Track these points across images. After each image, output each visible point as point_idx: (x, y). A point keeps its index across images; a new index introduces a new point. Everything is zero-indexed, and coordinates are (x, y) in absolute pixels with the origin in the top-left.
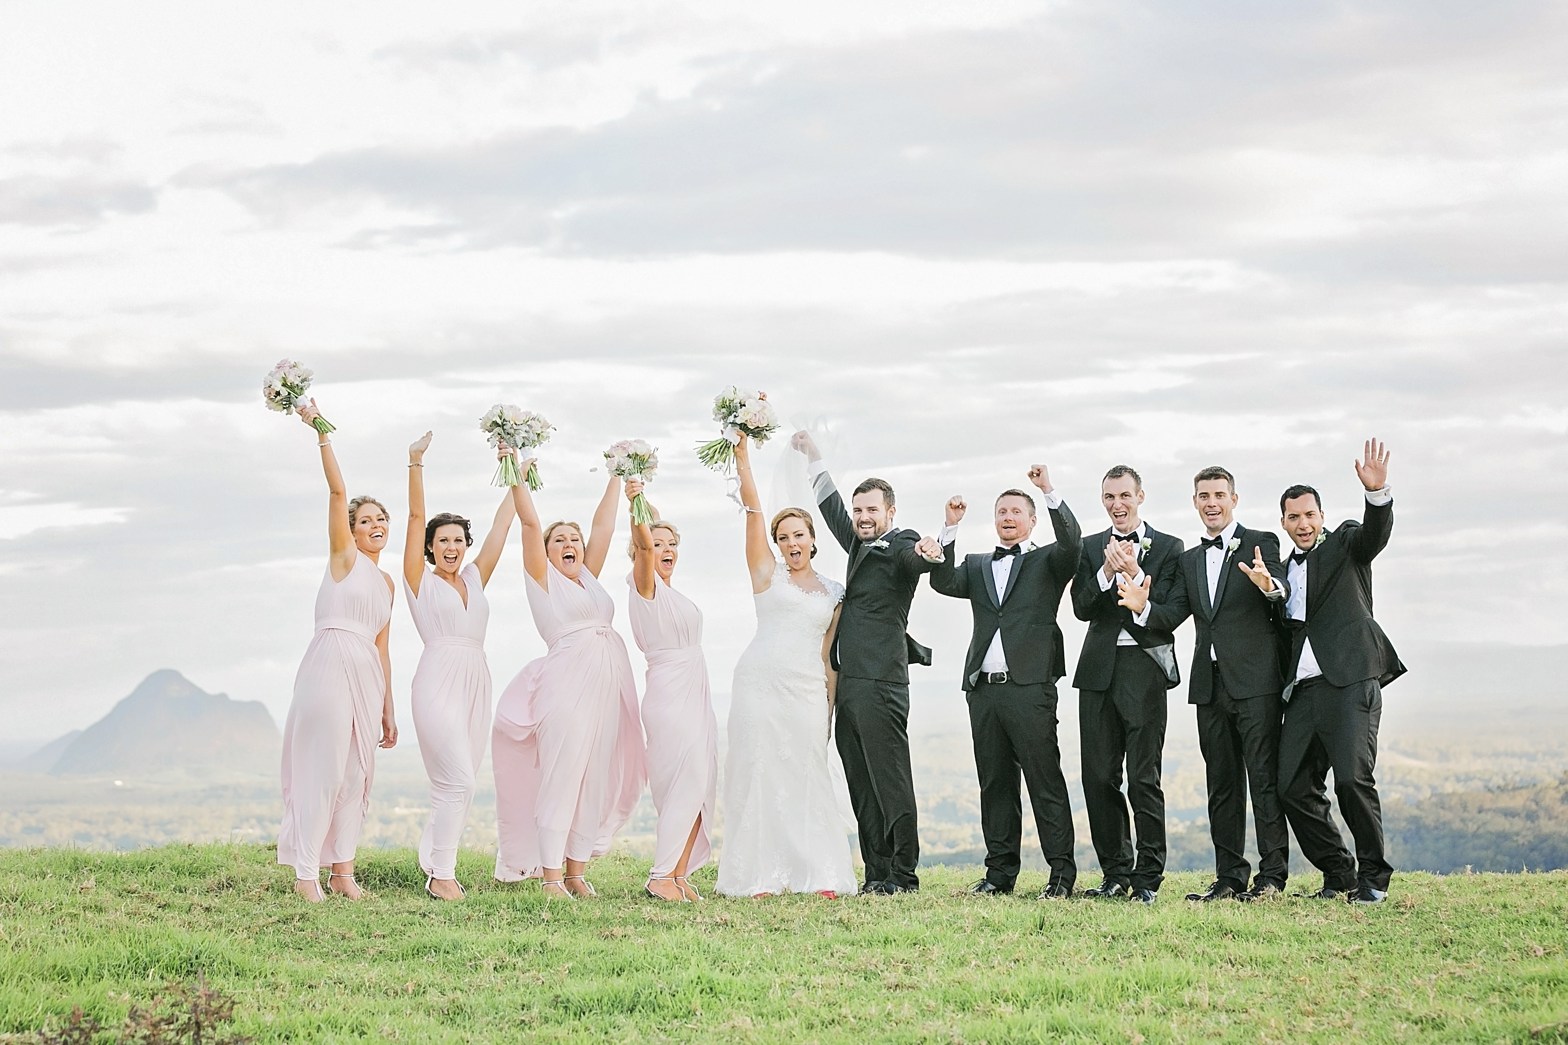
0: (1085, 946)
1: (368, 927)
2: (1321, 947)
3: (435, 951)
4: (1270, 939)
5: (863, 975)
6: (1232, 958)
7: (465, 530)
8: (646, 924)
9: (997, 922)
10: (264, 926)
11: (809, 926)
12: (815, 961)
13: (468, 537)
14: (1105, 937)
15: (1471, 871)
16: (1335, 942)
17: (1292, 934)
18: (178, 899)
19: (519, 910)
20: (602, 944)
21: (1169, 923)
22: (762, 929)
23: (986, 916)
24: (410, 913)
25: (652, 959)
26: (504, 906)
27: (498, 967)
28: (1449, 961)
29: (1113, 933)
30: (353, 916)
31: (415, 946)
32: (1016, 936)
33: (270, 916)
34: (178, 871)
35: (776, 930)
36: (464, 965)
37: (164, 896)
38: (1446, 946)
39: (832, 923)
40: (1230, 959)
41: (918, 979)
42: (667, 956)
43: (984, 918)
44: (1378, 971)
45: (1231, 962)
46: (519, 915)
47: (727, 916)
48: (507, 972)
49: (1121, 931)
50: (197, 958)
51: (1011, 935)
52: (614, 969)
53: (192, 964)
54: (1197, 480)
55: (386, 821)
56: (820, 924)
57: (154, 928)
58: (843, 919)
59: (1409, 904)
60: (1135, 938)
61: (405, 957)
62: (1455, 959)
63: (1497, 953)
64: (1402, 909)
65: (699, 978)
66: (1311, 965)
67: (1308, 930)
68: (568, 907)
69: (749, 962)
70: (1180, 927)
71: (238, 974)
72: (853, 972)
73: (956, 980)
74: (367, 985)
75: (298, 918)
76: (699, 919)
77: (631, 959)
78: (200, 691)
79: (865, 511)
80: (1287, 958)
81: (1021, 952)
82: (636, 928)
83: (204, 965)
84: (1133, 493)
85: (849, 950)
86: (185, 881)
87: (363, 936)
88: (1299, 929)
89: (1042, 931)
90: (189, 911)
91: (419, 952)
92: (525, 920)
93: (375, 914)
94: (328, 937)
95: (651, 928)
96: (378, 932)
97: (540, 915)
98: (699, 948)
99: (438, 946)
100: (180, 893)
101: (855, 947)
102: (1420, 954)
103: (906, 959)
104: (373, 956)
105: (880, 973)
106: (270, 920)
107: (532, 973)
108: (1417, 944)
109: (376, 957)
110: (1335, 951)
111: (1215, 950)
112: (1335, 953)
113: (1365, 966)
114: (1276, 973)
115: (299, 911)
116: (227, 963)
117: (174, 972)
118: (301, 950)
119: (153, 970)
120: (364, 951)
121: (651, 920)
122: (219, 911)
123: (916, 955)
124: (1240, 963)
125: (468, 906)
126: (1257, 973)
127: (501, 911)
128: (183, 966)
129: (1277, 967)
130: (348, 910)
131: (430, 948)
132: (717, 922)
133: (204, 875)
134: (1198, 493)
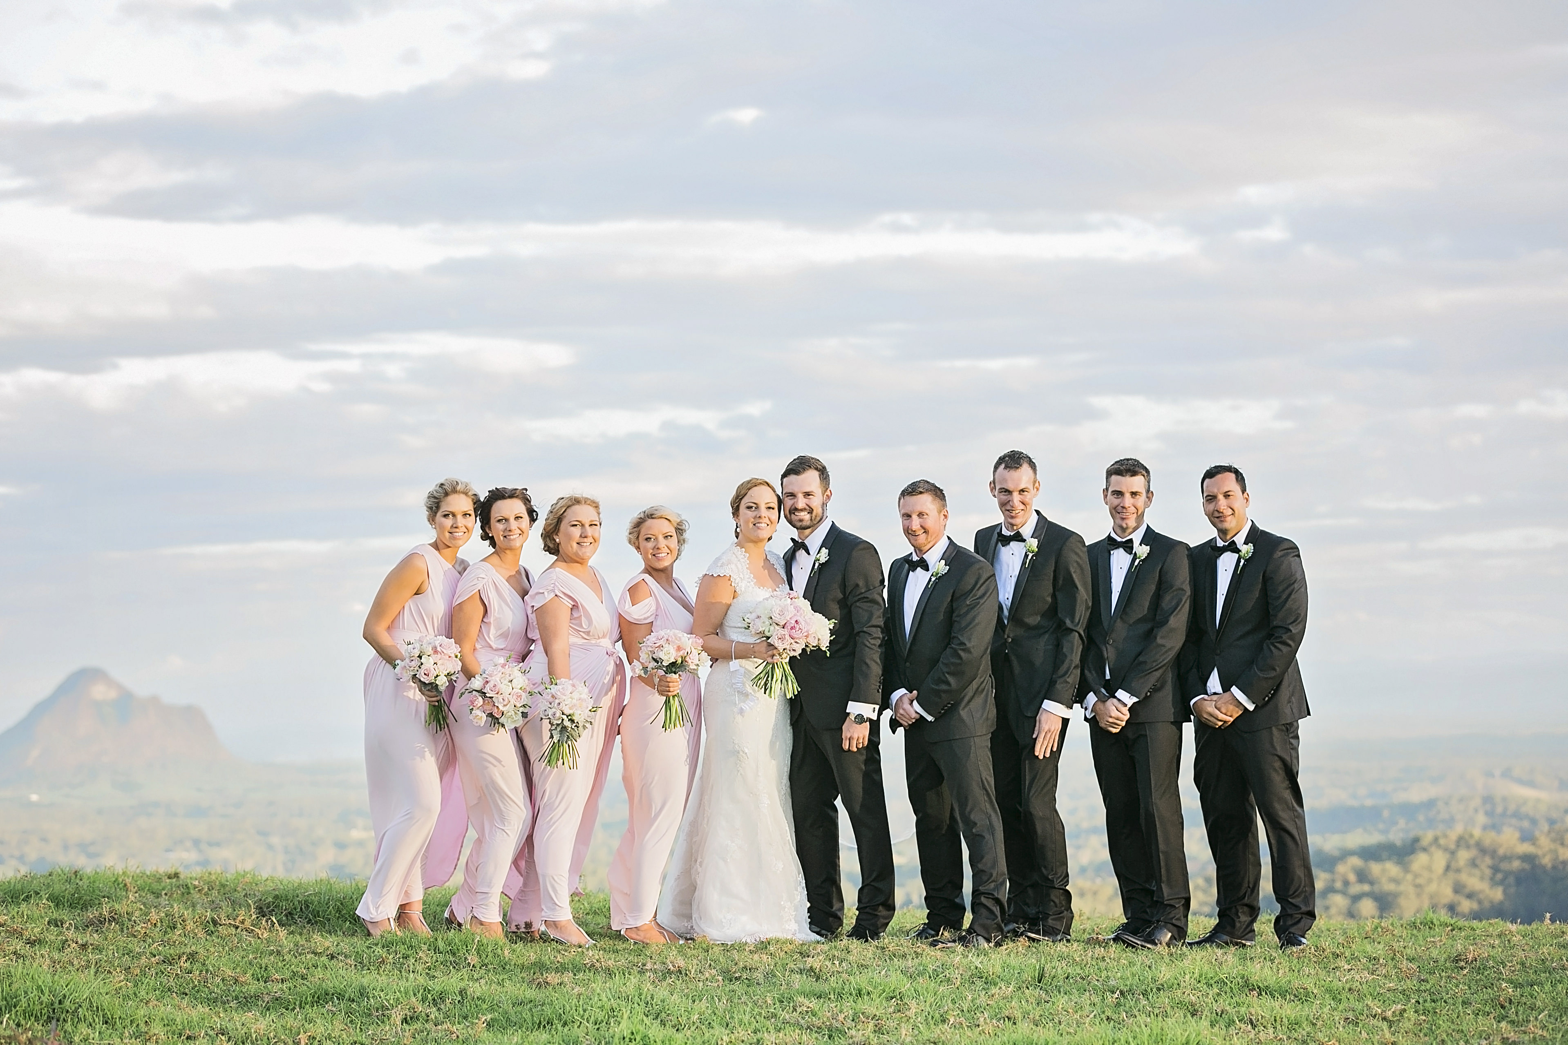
0: (1089, 1002)
1: (266, 969)
2: (1359, 1006)
3: (338, 999)
4: (1302, 997)
5: (827, 1032)
6: (1253, 1018)
8: (587, 971)
9: (991, 974)
10: (146, 967)
11: (774, 976)
12: (774, 1016)
14: (1113, 992)
15: (1550, 919)
16: (1376, 1001)
17: (1329, 991)
18: (52, 935)
19: (442, 953)
20: (530, 993)
21: (1187, 977)
22: (720, 978)
23: (979, 966)
24: (315, 954)
25: (585, 1011)
26: (425, 947)
27: (408, 1018)
28: (1503, 1024)
29: (1122, 988)
30: (250, 956)
31: (315, 992)
32: (1010, 989)
33: (155, 956)
34: (57, 901)
35: (736, 978)
36: (370, 1015)
37: (34, 930)
38: (1503, 1007)
39: (801, 972)
40: (1251, 1019)
41: (889, 1039)
42: (602, 1008)
43: (977, 968)
44: (1421, 1035)
45: (1252, 1023)
46: (441, 958)
47: (681, 962)
48: (418, 1025)
49: (1131, 985)
50: (60, 1002)
51: (1004, 988)
52: (540, 1022)
53: (54, 1009)
54: (1110, 473)
56: (787, 973)
57: (18, 969)
58: (814, 967)
59: (1470, 957)
60: (1145, 994)
61: (303, 1005)
62: (1512, 1022)
63: (1561, 1016)
64: (1462, 964)
65: (633, 1033)
66: (1344, 1027)
67: (1348, 986)
68: (499, 950)
69: (696, 1016)
70: (1199, 982)
71: (106, 1023)
72: (816, 1029)
73: (932, 1040)
74: (254, 1036)
75: (185, 958)
76: (649, 966)
77: (561, 1011)
78: (132, 695)
79: (800, 496)
80: (1317, 1019)
81: (1015, 1008)
82: (575, 975)
83: (67, 1011)
85: (814, 1004)
86: (64, 914)
87: (258, 980)
88: (1337, 984)
89: (1041, 985)
90: (61, 949)
91: (321, 998)
92: (448, 964)
93: (275, 954)
94: (218, 980)
95: (592, 974)
96: (277, 976)
97: (466, 958)
98: (641, 999)
99: (342, 993)
100: (55, 927)
101: (822, 1000)
102: (1472, 1016)
103: (877, 1014)
104: (268, 1002)
105: (847, 1031)
106: (153, 959)
107: (445, 1026)
108: (1471, 1004)
109: (270, 1003)
110: (1374, 1011)
111: (1236, 1009)
112: (1374, 1013)
113: (1406, 1029)
114: (1303, 1036)
115: (188, 950)
116: (95, 1008)
117: (33, 1019)
118: (186, 994)
119: (7, 1016)
120: (257, 997)
121: (593, 965)
122: (98, 949)
123: (891, 1010)
124: (1262, 1024)
125: (383, 947)
126: (1281, 1036)
127: (420, 954)
128: (43, 1012)
129: (1304, 1030)
130: (245, 950)
131: (333, 995)
132: (669, 970)
133: (85, 907)
134: (1110, 490)
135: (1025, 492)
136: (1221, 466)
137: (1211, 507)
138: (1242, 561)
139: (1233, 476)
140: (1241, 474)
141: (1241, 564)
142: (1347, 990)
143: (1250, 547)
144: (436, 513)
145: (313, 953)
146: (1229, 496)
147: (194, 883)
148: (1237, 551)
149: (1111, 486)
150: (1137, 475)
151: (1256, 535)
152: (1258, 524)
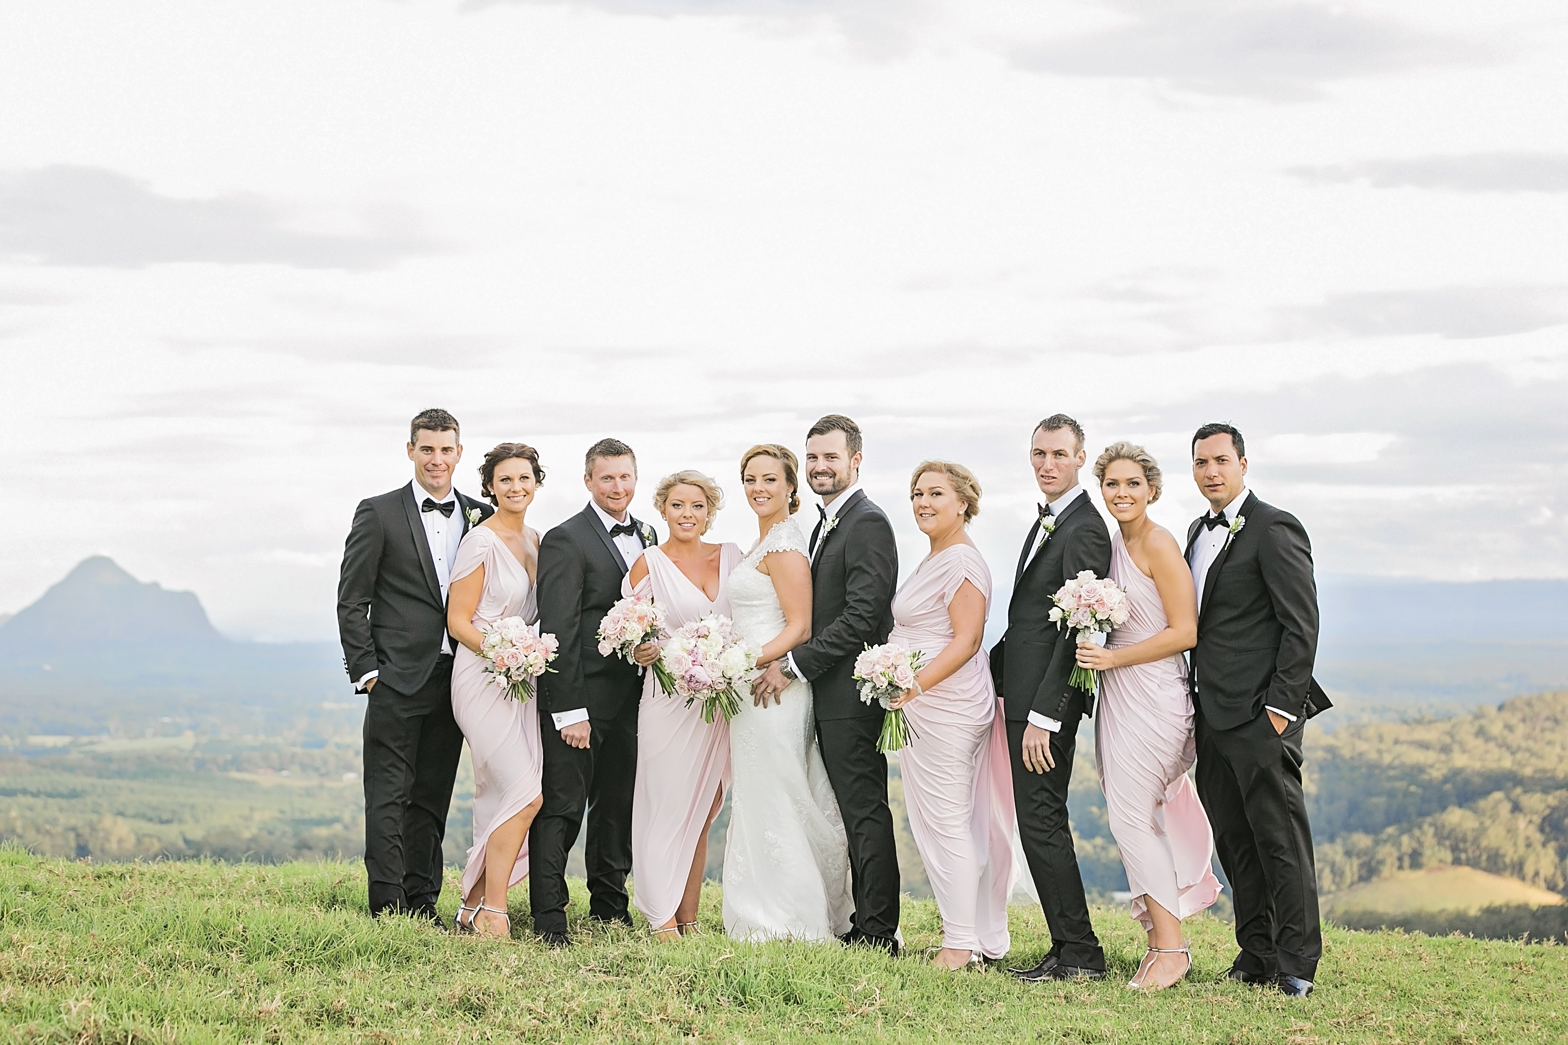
7: (532, 463)
13: (537, 471)
54: (416, 427)
78: (132, 580)
79: (821, 458)
84: (1070, 452)
134: (418, 445)
135: (1061, 455)
136: (1217, 425)
137: (1202, 472)
138: (1231, 536)
139: (1229, 437)
140: (1240, 436)
141: (1230, 539)
143: (1242, 519)
146: (1223, 460)
148: (1227, 525)
149: (417, 440)
150: (445, 429)
151: (1251, 507)
152: (1256, 495)
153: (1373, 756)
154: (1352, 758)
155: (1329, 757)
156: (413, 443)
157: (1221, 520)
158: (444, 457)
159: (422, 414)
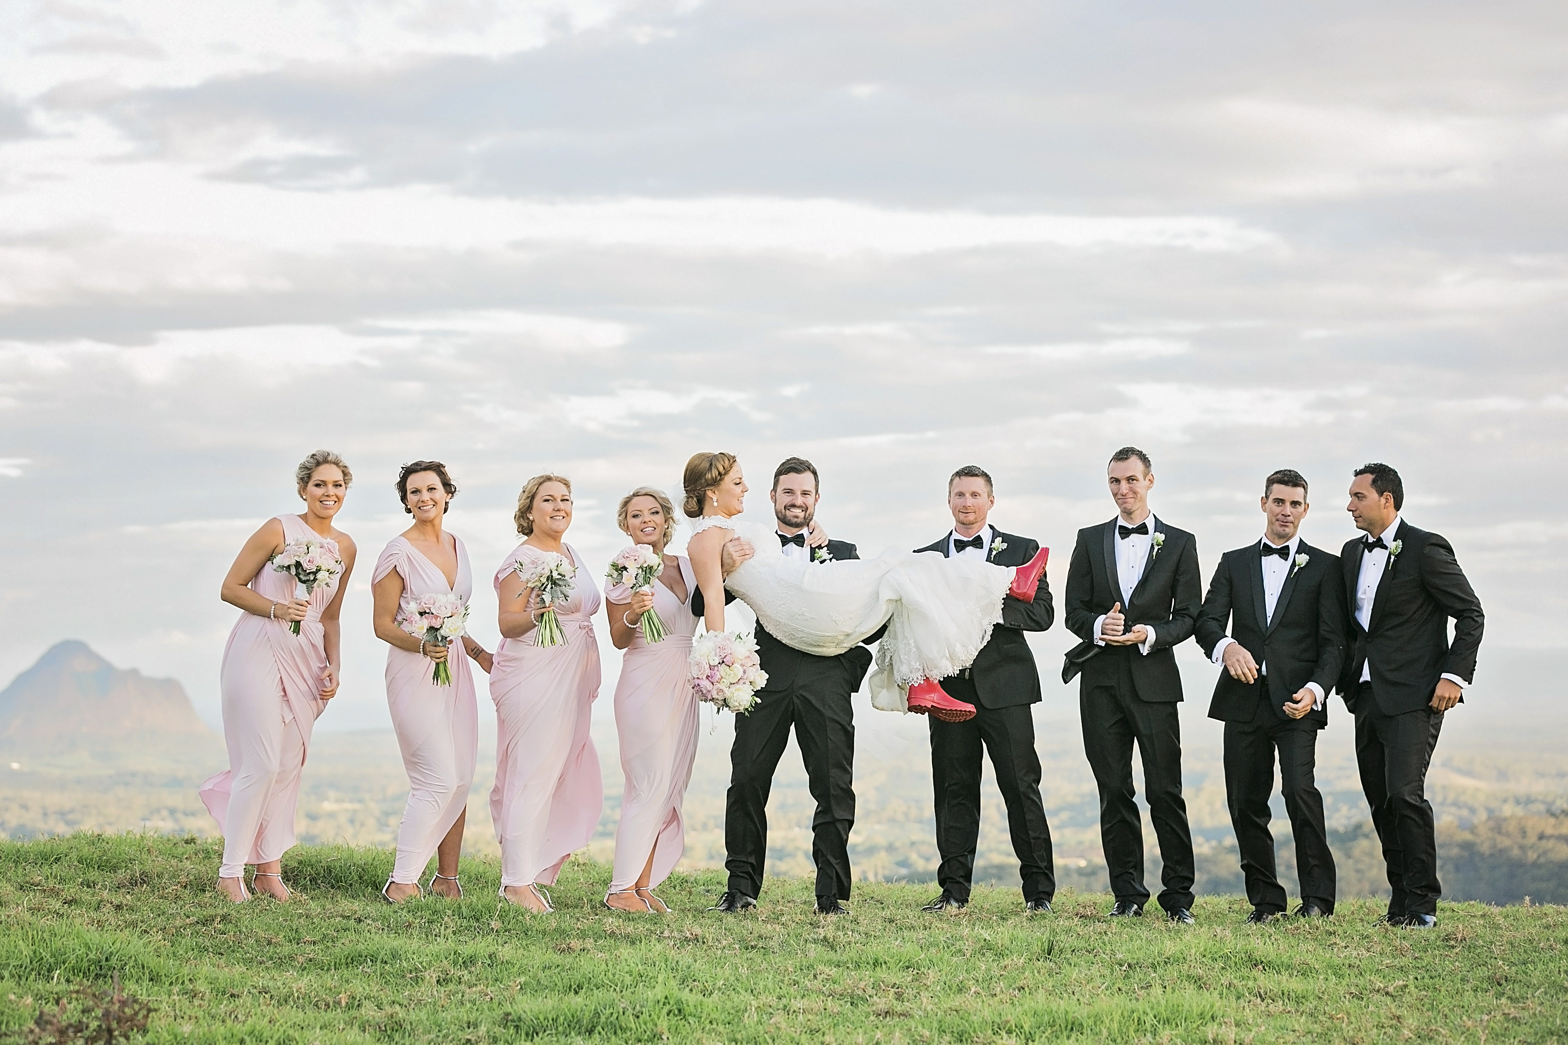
0: (1098, 974)
1: (296, 932)
2: (1361, 982)
3: (372, 961)
4: (1306, 971)
5: (849, 999)
6: (1262, 991)
8: (608, 937)
9: (1000, 946)
10: (181, 927)
11: (789, 945)
12: (796, 983)
14: (1121, 965)
15: (1530, 902)
16: (1377, 976)
17: (1330, 966)
18: (86, 895)
19: (465, 918)
20: (557, 958)
21: (1193, 951)
22: (737, 946)
23: (988, 938)
24: (344, 917)
25: (614, 975)
26: (449, 912)
27: (441, 980)
28: (1504, 1000)
29: (1130, 961)
30: (280, 919)
31: (349, 954)
32: (1021, 961)
33: (188, 917)
34: (86, 863)
35: (752, 947)
36: (403, 976)
37: (70, 890)
38: (1500, 984)
39: (815, 941)
40: (1259, 992)
41: (911, 1006)
42: (630, 973)
43: (985, 940)
44: (1424, 1010)
45: (1261, 996)
46: (465, 923)
47: (698, 930)
48: (452, 986)
49: (1138, 958)
50: (107, 960)
51: (1015, 959)
52: (571, 986)
53: (101, 966)
54: (1271, 482)
55: (313, 817)
56: (802, 943)
57: (60, 925)
58: (828, 936)
59: (1460, 936)
60: (1154, 967)
61: (337, 965)
62: (1510, 998)
63: (1556, 993)
64: (1453, 943)
65: (666, 997)
66: (1349, 1001)
67: (1347, 962)
69: (722, 982)
70: (1204, 956)
71: (152, 979)
72: (838, 996)
73: (953, 1008)
74: (296, 995)
75: (219, 919)
76: (666, 934)
77: (590, 975)
78: (109, 665)
79: (798, 494)
80: (1323, 993)
81: (1027, 978)
82: (596, 941)
83: (114, 968)
84: (1140, 476)
85: (834, 972)
86: (94, 875)
87: (291, 941)
88: (1336, 961)
89: (1050, 957)
90: (98, 908)
91: (353, 960)
92: (473, 929)
93: (305, 917)
94: (252, 941)
95: (612, 941)
96: (308, 938)
97: (489, 924)
98: (667, 965)
99: (375, 955)
100: (88, 888)
101: (841, 969)
102: (1471, 992)
103: (897, 983)
104: (302, 964)
105: (868, 998)
106: (187, 920)
107: (479, 988)
108: (1468, 981)
109: (305, 965)
110: (1377, 986)
111: (1243, 982)
112: (1377, 988)
113: (1409, 1004)
114: (1310, 1009)
115: (221, 912)
116: (140, 966)
117: (81, 975)
118: (222, 954)
119: (58, 972)
120: (292, 958)
121: (613, 933)
122: (131, 909)
123: (909, 979)
124: (1270, 997)
125: (409, 912)
126: (1289, 1009)
127: (446, 919)
128: (91, 969)
129: (1311, 1003)
130: (275, 912)
131: (366, 957)
132: (687, 937)
133: (114, 869)
134: (1271, 498)
135: (1133, 480)
138: (1393, 557)
141: (1392, 560)
142: (1347, 966)
143: (1400, 542)
144: (307, 483)
145: (342, 916)
147: (214, 848)
148: (1386, 548)
149: (1271, 493)
150: (1296, 485)
151: (1404, 532)
152: (1406, 521)
153: (1516, 852)
154: (1492, 855)
155: (1466, 854)
156: (1267, 497)
157: (1380, 544)
158: (1293, 510)
159: (1276, 473)
